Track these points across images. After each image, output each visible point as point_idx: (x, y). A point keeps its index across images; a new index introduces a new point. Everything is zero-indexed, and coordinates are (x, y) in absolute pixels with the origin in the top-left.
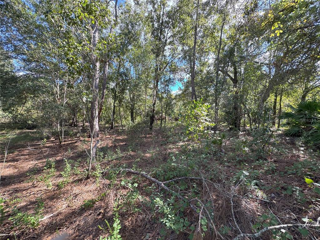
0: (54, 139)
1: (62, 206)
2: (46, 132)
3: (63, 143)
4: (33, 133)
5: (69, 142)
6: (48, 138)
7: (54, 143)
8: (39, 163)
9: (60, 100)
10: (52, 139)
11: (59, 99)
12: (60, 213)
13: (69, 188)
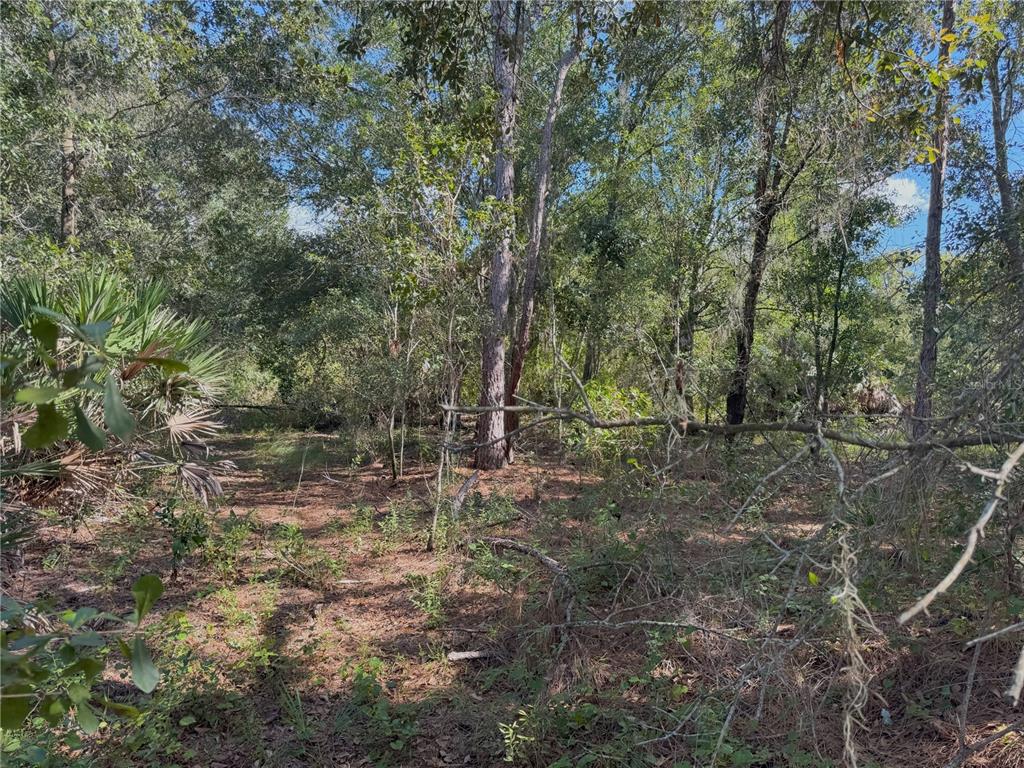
0: (381, 466)
1: (374, 578)
2: (362, 439)
3: (400, 478)
4: (331, 443)
5: (416, 476)
6: (367, 461)
7: (379, 475)
8: (344, 515)
9: (400, 346)
10: (377, 465)
11: (396, 343)
12: (371, 584)
13: (392, 558)
